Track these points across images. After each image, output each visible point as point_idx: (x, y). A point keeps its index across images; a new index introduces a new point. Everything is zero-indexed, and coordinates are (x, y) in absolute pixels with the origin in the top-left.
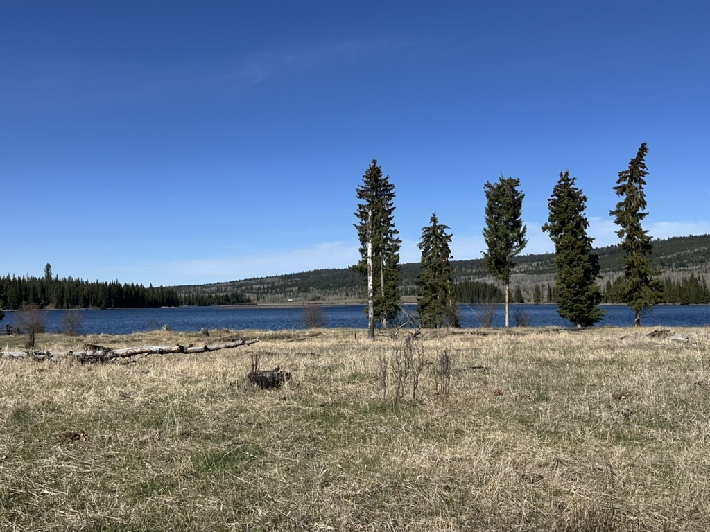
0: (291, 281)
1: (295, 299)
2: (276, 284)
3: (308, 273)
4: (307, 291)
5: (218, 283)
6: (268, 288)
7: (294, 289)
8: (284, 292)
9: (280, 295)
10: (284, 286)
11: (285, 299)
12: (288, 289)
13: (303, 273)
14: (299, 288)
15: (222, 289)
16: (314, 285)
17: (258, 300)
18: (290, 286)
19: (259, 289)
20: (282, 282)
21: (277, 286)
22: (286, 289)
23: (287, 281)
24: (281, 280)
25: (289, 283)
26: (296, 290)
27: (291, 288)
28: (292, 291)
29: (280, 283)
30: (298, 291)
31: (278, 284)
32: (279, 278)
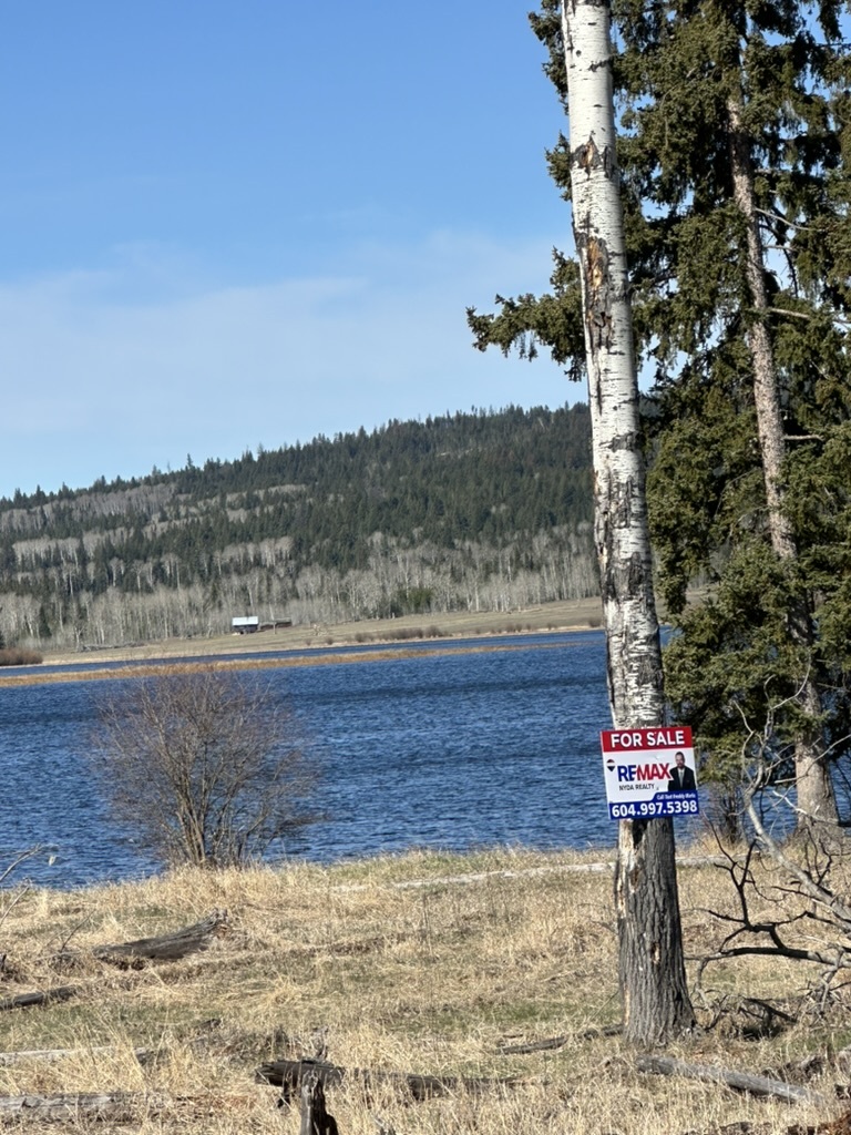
0: (250, 503)
2: (156, 527)
3: (354, 446)
4: (345, 556)
6: (107, 553)
7: (267, 551)
8: (210, 576)
9: (181, 596)
10: (208, 536)
11: (214, 618)
12: (233, 552)
13: (319, 449)
14: (298, 545)
16: (390, 516)
17: (45, 632)
18: (241, 535)
19: (52, 561)
20: (193, 511)
21: (163, 536)
22: (217, 554)
23: (223, 504)
24: (182, 497)
25: (233, 515)
26: (279, 558)
27: (251, 548)
28: (258, 562)
29: (178, 517)
30: (292, 563)
31: (164, 525)
32: (173, 486)
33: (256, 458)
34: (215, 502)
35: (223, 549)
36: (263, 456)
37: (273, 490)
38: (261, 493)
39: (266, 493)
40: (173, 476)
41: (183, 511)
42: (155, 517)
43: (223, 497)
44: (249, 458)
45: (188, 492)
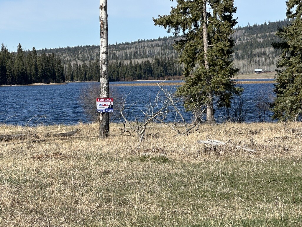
0: (265, 37)
1: (266, 68)
2: (237, 42)
5: (139, 42)
7: (267, 51)
8: (251, 57)
10: (252, 46)
11: (249, 69)
12: (257, 51)
15: (144, 52)
18: (261, 46)
20: (248, 38)
21: (239, 45)
22: (253, 51)
23: (257, 37)
24: (246, 34)
25: (259, 40)
26: (271, 53)
27: (263, 50)
28: (264, 54)
29: (244, 40)
30: (274, 54)
31: (240, 42)
32: (244, 31)
33: (267, 24)
34: (254, 36)
35: (255, 49)
36: (270, 23)
37: (271, 33)
38: (268, 34)
39: (269, 34)
40: (244, 28)
41: (245, 38)
42: (238, 40)
43: (257, 35)
44: (265, 24)
45: (248, 33)
